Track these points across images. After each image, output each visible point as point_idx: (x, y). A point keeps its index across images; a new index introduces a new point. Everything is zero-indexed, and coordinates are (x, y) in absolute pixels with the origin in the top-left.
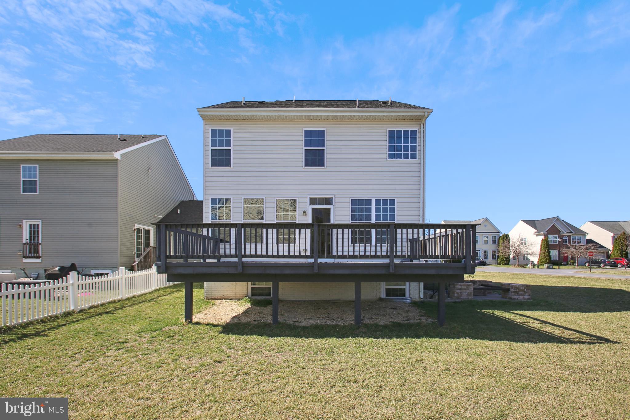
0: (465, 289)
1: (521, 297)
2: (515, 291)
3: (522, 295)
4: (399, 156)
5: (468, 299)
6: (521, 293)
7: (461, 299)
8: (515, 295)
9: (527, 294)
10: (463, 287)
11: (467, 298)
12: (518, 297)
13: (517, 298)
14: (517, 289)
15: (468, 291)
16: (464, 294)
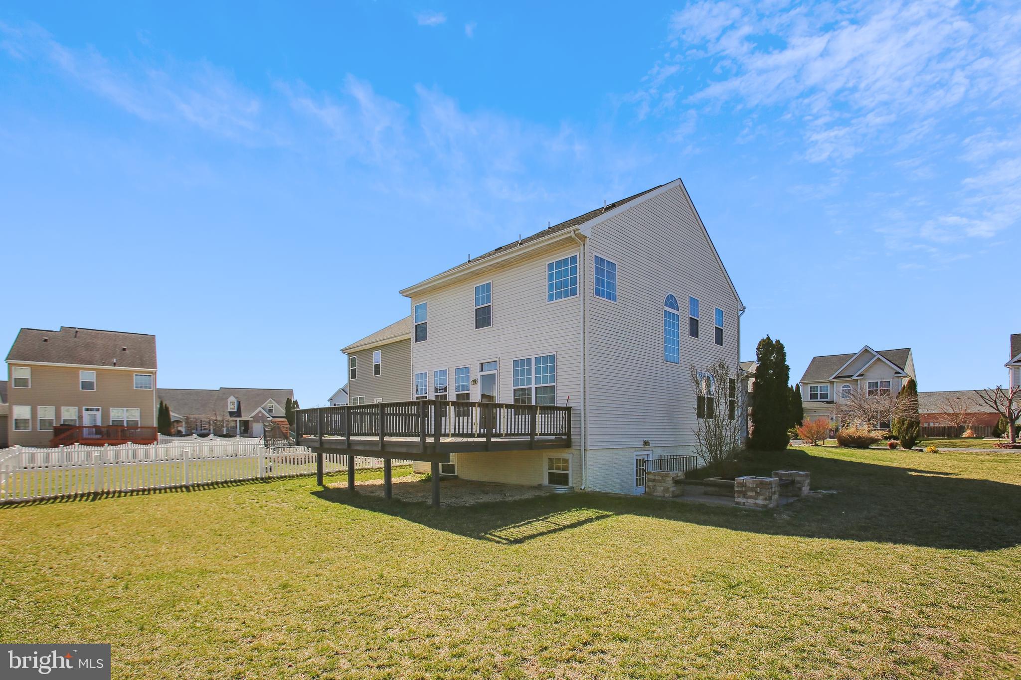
0: (660, 481)
1: (750, 501)
2: (740, 489)
3: (751, 497)
4: (559, 296)
5: (664, 497)
6: (750, 494)
7: (654, 496)
8: (739, 497)
9: (761, 497)
10: (656, 478)
11: (662, 494)
12: (744, 500)
13: (744, 503)
14: (742, 487)
15: (664, 485)
16: (658, 488)
